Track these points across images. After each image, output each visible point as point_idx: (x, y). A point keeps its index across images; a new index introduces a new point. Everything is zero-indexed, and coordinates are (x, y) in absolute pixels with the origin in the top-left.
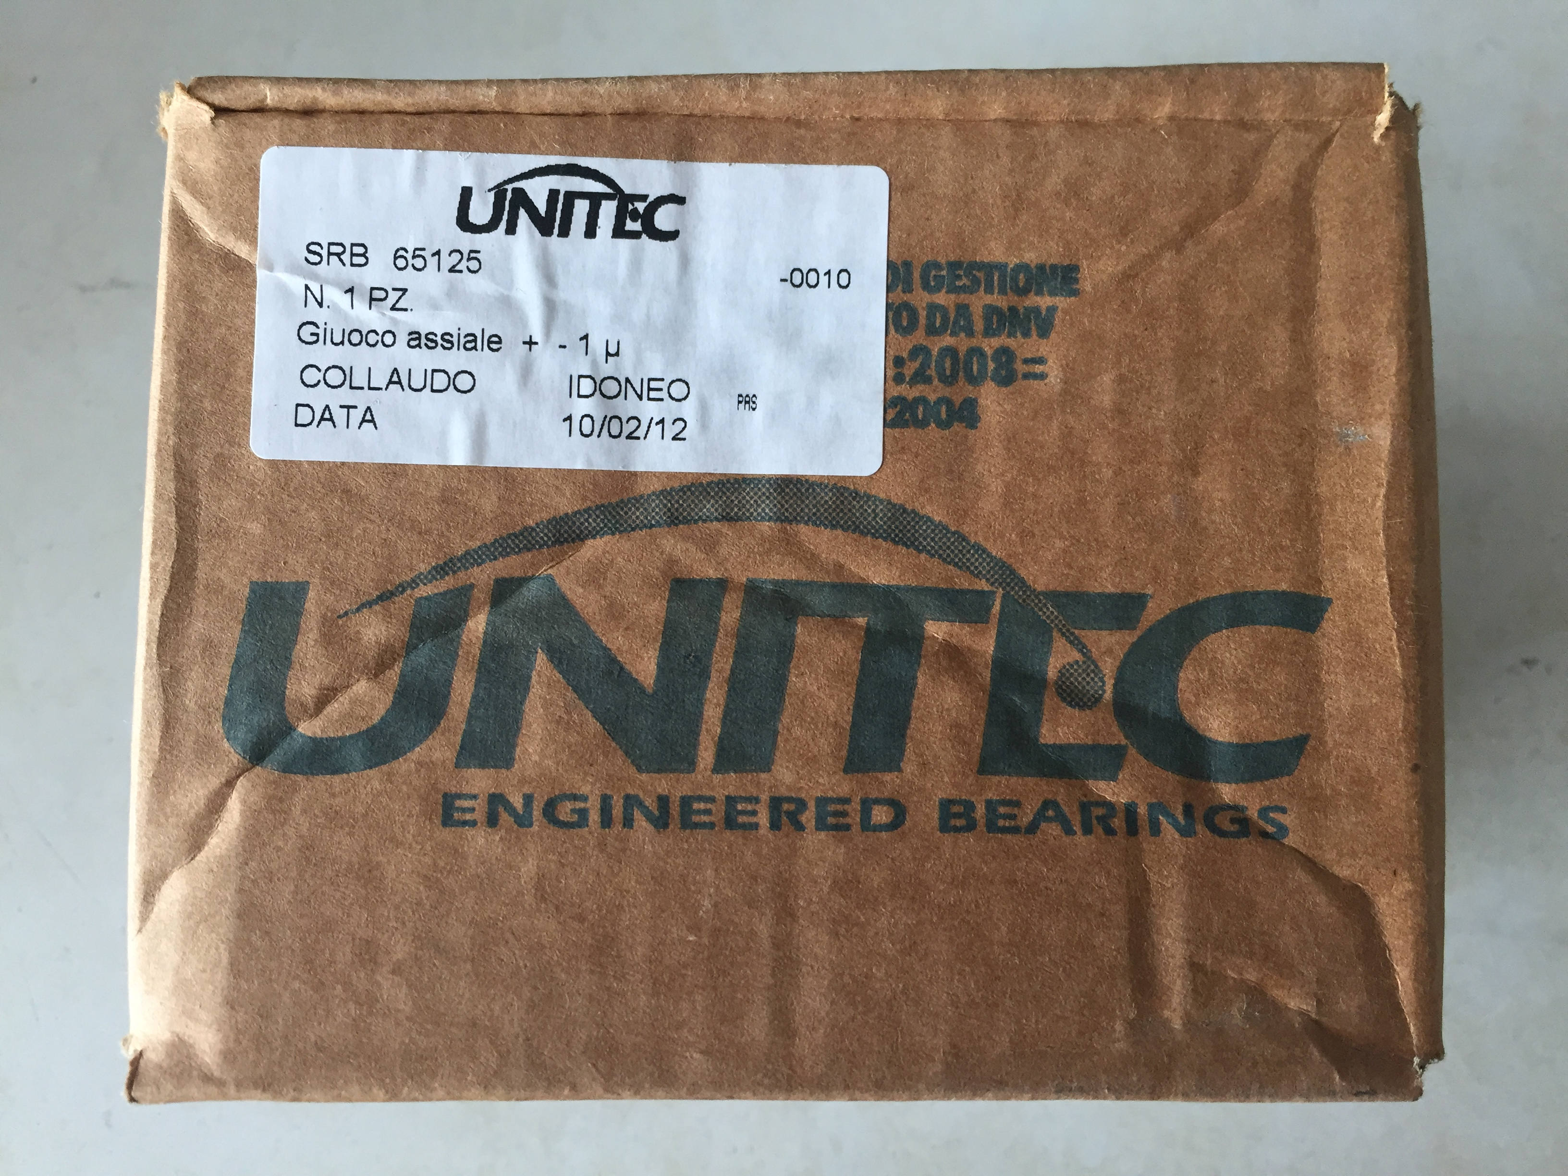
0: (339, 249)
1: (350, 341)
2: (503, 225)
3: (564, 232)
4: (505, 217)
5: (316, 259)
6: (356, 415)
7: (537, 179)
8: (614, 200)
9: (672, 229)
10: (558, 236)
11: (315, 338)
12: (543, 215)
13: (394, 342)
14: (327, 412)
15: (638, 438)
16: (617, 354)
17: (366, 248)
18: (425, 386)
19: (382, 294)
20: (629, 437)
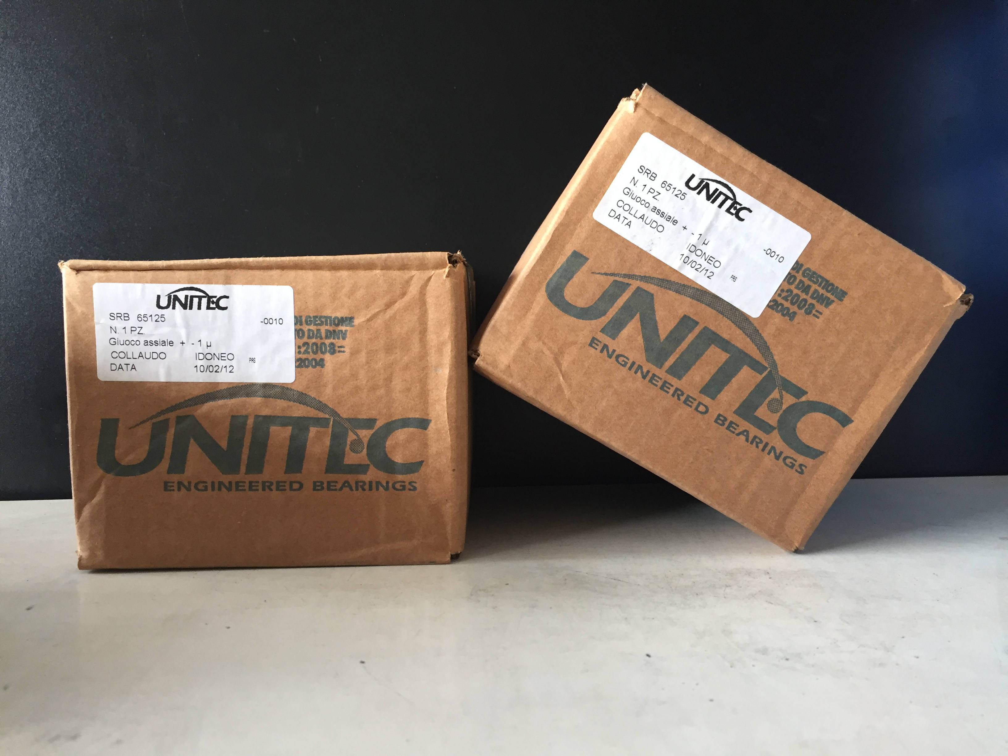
0: (120, 315)
1: (126, 344)
2: (171, 306)
3: (191, 308)
4: (172, 304)
5: (113, 318)
6: (130, 367)
7: (181, 292)
8: (206, 298)
9: (225, 306)
10: (189, 309)
11: (115, 343)
12: (184, 303)
13: (140, 344)
14: (120, 366)
15: (218, 372)
16: (210, 346)
17: (128, 315)
18: (150, 358)
19: (134, 329)
20: (216, 372)
